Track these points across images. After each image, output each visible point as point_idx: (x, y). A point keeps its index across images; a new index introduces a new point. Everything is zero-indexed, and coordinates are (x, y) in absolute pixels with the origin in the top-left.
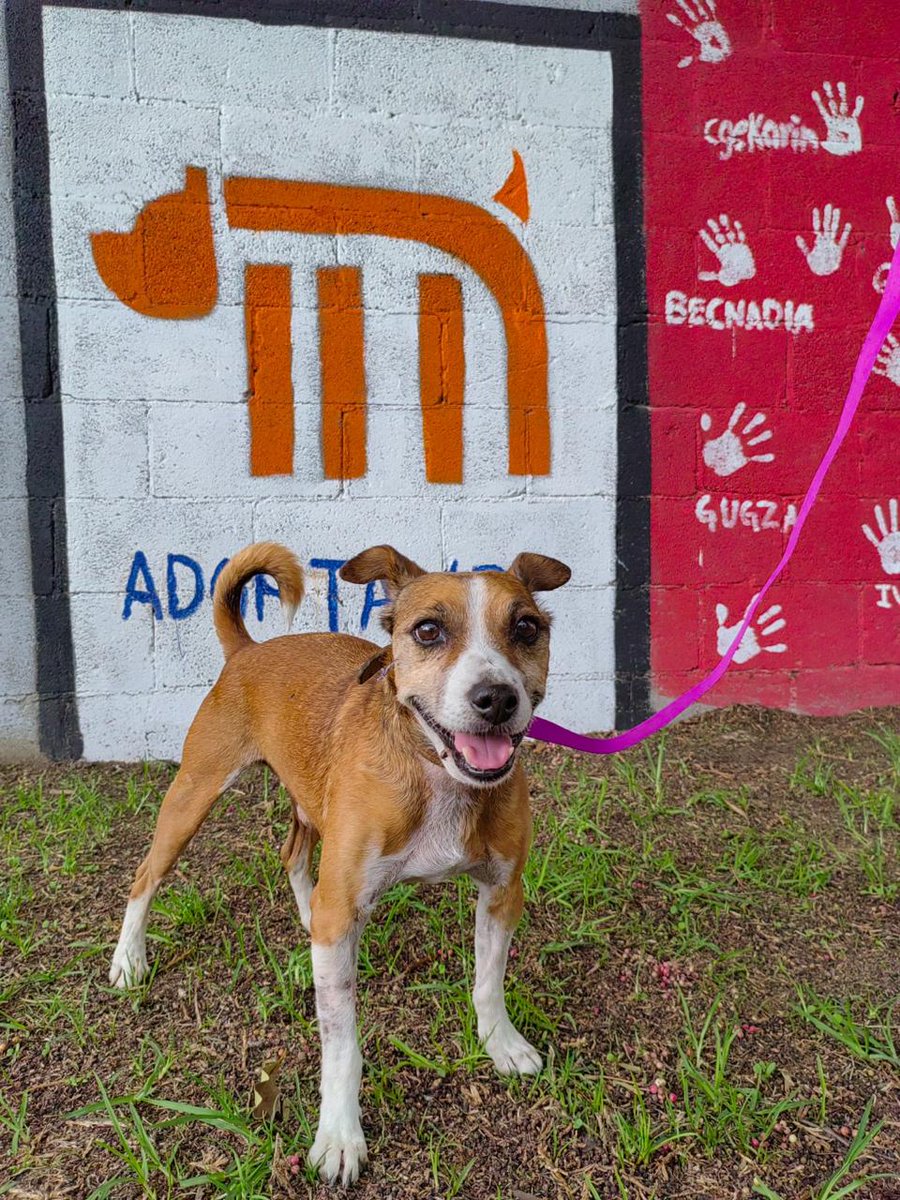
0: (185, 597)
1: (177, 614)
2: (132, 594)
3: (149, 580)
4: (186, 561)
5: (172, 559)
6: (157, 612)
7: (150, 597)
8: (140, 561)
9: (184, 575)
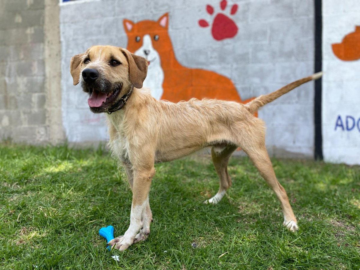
0: (350, 125)
1: (348, 129)
2: (337, 125)
3: (342, 122)
4: (351, 117)
5: (347, 117)
6: (343, 129)
7: (342, 126)
8: (339, 118)
9: (350, 121)
